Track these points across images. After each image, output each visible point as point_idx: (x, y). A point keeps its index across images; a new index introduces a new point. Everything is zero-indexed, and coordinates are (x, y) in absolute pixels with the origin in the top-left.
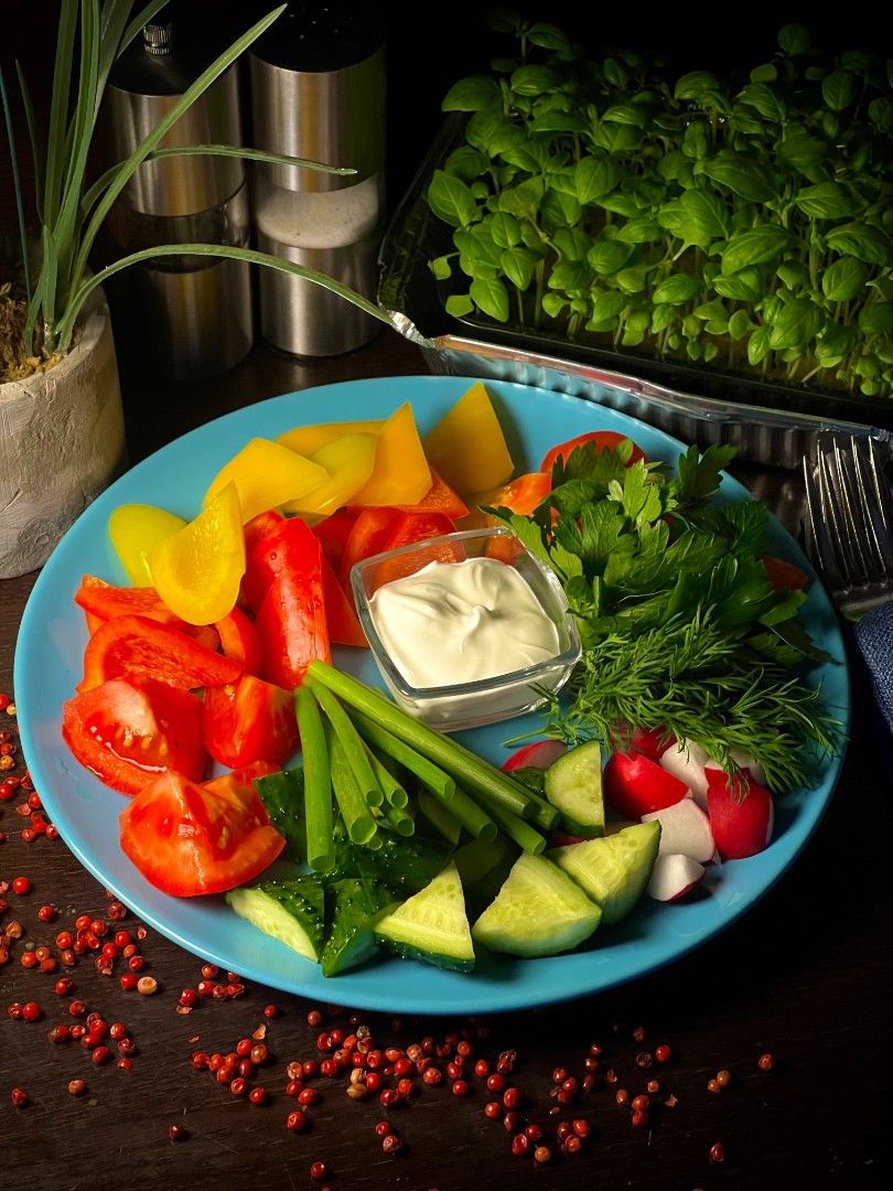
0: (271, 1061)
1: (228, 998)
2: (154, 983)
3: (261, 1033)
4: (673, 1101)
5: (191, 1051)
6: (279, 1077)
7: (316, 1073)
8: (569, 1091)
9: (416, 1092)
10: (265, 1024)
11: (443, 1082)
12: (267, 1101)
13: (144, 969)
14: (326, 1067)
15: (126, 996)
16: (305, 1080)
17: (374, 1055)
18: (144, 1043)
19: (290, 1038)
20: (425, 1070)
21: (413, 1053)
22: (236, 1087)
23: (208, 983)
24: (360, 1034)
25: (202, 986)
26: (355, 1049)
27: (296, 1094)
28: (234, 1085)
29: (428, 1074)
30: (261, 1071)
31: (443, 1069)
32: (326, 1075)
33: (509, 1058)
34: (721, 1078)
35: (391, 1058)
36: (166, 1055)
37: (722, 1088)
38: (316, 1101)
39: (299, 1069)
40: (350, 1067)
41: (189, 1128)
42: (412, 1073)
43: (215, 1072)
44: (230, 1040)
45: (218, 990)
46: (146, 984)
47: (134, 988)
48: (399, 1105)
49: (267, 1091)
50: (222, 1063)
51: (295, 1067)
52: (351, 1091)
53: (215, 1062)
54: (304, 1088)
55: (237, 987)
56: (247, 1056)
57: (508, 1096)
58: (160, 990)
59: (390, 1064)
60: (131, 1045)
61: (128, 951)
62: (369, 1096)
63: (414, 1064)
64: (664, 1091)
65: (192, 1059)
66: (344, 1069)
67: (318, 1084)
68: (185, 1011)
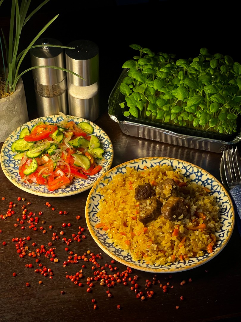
0: (84, 277)
1: (74, 263)
2: (58, 260)
3: (81, 271)
4: (172, 287)
5: (66, 275)
6: (85, 281)
7: (93, 280)
8: (149, 284)
9: (115, 284)
10: (82, 269)
11: (121, 282)
12: (82, 286)
13: (55, 257)
14: (95, 279)
15: (51, 263)
16: (91, 281)
17: (106, 276)
18: (55, 273)
19: (88, 272)
20: (117, 280)
21: (115, 276)
22: (76, 283)
23: (70, 260)
24: (103, 271)
25: (68, 261)
26: (102, 275)
27: (89, 284)
28: (75, 282)
29: (118, 280)
30: (81, 279)
31: (121, 279)
32: (95, 280)
33: (136, 277)
34: (183, 282)
35: (110, 277)
36: (60, 276)
37: (184, 284)
38: (93, 286)
39: (90, 279)
40: (101, 279)
41: (66, 292)
42: (115, 280)
43: (71, 279)
44: (74, 273)
45: (72, 261)
46: (56, 260)
47: (53, 261)
48: (111, 287)
49: (83, 283)
50: (72, 277)
51: (89, 278)
52: (101, 284)
53: (71, 277)
54: (90, 283)
55: (76, 261)
56: (78, 276)
57: (136, 285)
58: (59, 261)
59: (110, 278)
60: (52, 273)
61: (52, 253)
62: (105, 285)
63: (115, 278)
64: (170, 285)
65: (66, 276)
66: (99, 279)
67: (94, 282)
68: (64, 266)
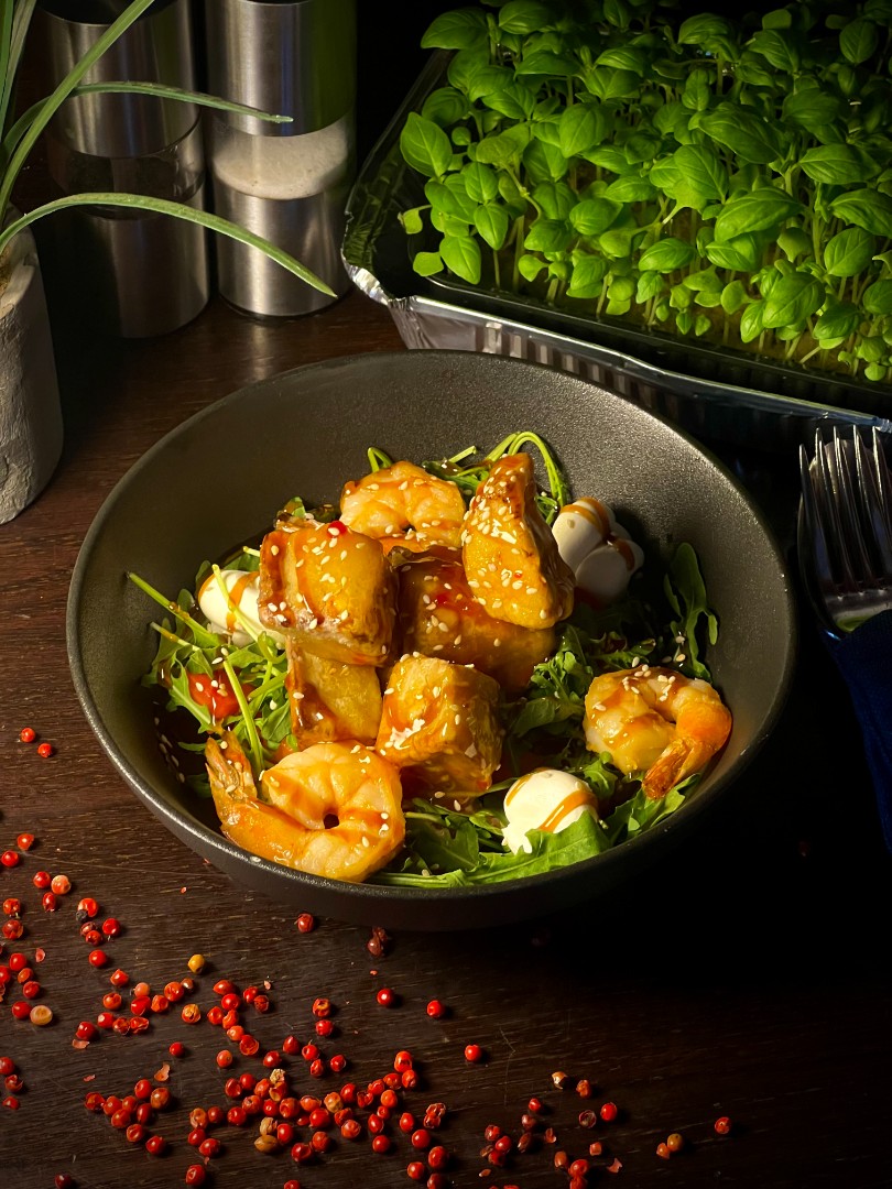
0: (173, 1105)
1: (130, 1034)
2: (49, 1013)
3: (165, 1073)
4: (617, 1166)
5: (86, 1090)
6: (180, 1124)
7: (222, 1121)
8: (501, 1151)
9: (332, 1146)
10: (169, 1062)
11: (362, 1136)
12: (166, 1151)
13: (39, 996)
14: (233, 1115)
15: (19, 1025)
16: (208, 1129)
17: (288, 1103)
18: (33, 1079)
19: (197, 1080)
20: (343, 1122)
21: (331, 1102)
22: (132, 1134)
23: (111, 1014)
24: (273, 1078)
25: (101, 1019)
26: (267, 1096)
27: (198, 1144)
28: (129, 1132)
29: (347, 1126)
30: (160, 1116)
31: (362, 1121)
32: (233, 1124)
33: (438, 1112)
34: (672, 1141)
35: (306, 1107)
36: (58, 1094)
37: (673, 1154)
38: (219, 1152)
39: (203, 1116)
40: (261, 1115)
41: (77, 1177)
42: (329, 1124)
43: (110, 1116)
44: (130, 1080)
45: (119, 1024)
46: (41, 1014)
47: (26, 1017)
48: (312, 1161)
49: (167, 1139)
50: (118, 1106)
51: (199, 1114)
52: (259, 1143)
53: (110, 1105)
54: (207, 1137)
55: (140, 1021)
56: (147, 1099)
57: (433, 1154)
58: (55, 1020)
59: (305, 1114)
60: (18, 1081)
61: (22, 976)
62: (278, 1150)
63: (331, 1115)
64: (607, 1155)
65: (85, 1099)
66: (253, 1118)
67: (223, 1133)
68: (82, 1045)
